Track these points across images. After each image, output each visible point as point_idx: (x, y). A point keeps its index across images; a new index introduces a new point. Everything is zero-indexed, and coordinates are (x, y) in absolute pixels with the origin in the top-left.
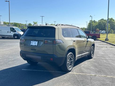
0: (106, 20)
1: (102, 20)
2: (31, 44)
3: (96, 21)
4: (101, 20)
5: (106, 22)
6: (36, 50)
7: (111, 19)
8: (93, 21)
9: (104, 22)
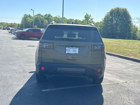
0: (44, 16)
1: (39, 15)
2: (67, 52)
3: (31, 16)
4: (37, 15)
5: (43, 18)
6: (76, 60)
7: (49, 15)
8: (28, 15)
9: (41, 18)
